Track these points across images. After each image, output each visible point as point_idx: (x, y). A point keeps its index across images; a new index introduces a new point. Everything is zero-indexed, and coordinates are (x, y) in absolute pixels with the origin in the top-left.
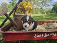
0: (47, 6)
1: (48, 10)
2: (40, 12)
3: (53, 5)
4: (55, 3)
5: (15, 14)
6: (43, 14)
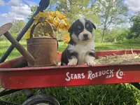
0: (118, 23)
1: (120, 32)
2: (101, 39)
3: (133, 20)
4: (137, 15)
6: (109, 41)
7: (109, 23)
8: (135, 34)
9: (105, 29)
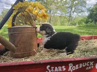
0: (80, 13)
1: (80, 19)
3: (90, 11)
4: (92, 7)
5: (13, 25)
6: (73, 25)
7: (73, 12)
8: (90, 20)
9: (70, 16)
